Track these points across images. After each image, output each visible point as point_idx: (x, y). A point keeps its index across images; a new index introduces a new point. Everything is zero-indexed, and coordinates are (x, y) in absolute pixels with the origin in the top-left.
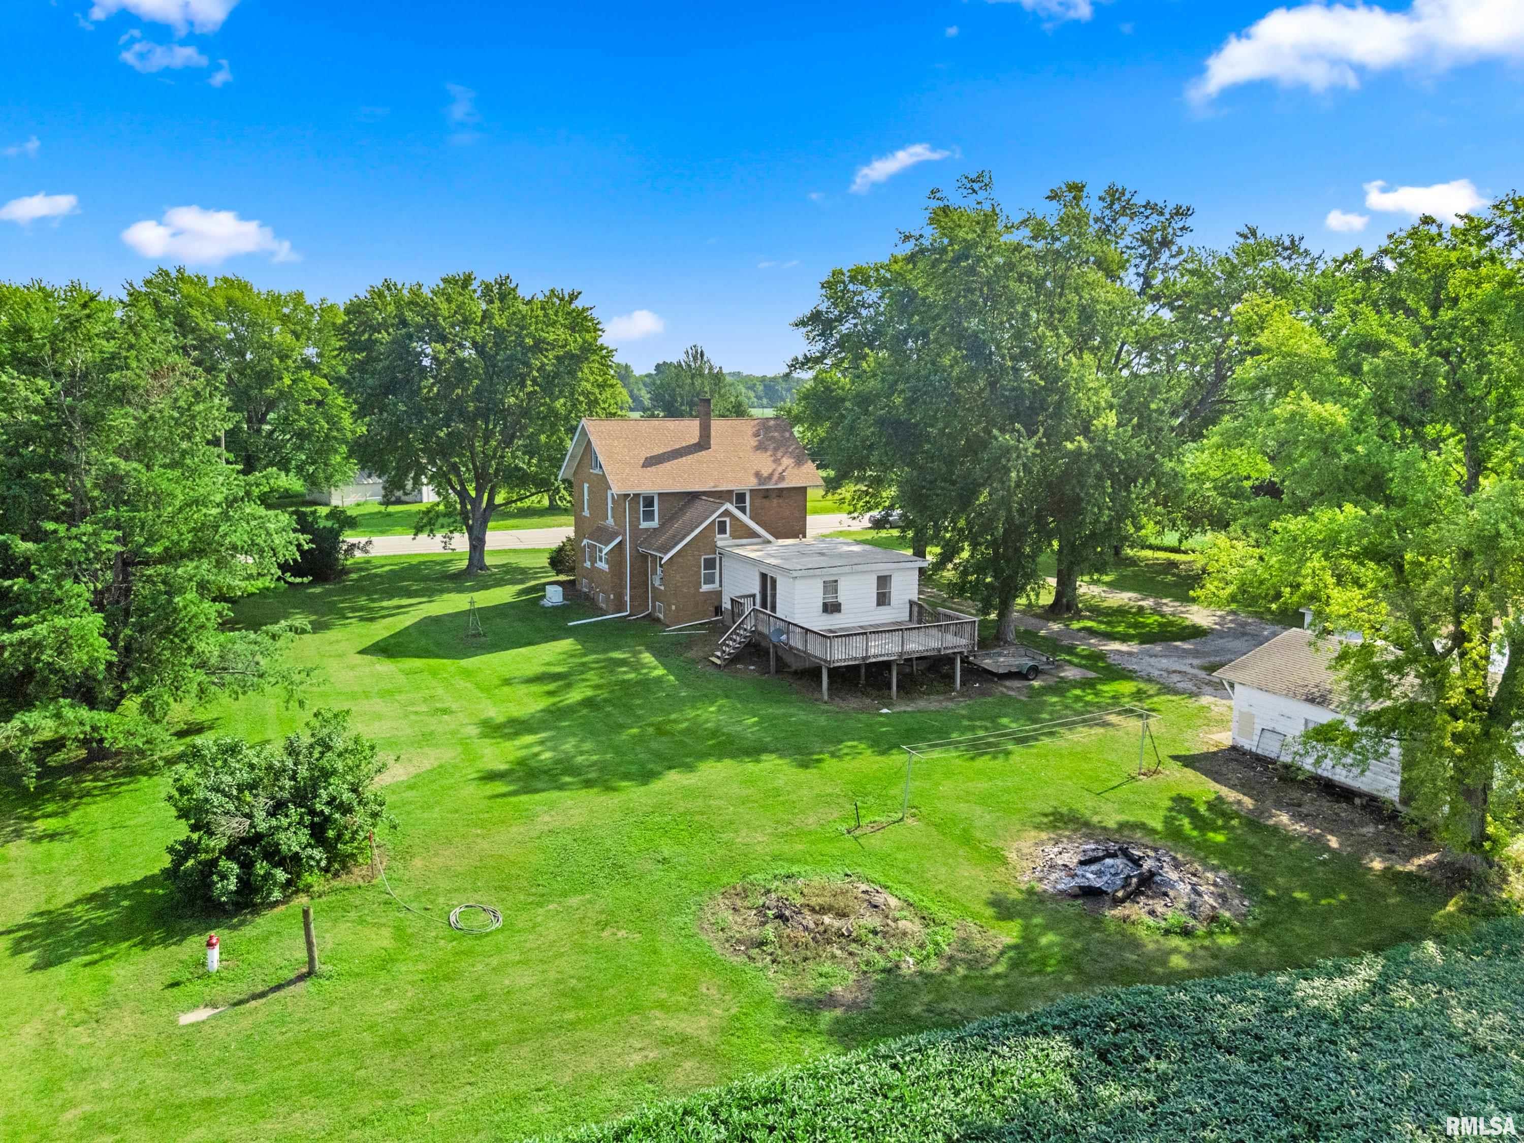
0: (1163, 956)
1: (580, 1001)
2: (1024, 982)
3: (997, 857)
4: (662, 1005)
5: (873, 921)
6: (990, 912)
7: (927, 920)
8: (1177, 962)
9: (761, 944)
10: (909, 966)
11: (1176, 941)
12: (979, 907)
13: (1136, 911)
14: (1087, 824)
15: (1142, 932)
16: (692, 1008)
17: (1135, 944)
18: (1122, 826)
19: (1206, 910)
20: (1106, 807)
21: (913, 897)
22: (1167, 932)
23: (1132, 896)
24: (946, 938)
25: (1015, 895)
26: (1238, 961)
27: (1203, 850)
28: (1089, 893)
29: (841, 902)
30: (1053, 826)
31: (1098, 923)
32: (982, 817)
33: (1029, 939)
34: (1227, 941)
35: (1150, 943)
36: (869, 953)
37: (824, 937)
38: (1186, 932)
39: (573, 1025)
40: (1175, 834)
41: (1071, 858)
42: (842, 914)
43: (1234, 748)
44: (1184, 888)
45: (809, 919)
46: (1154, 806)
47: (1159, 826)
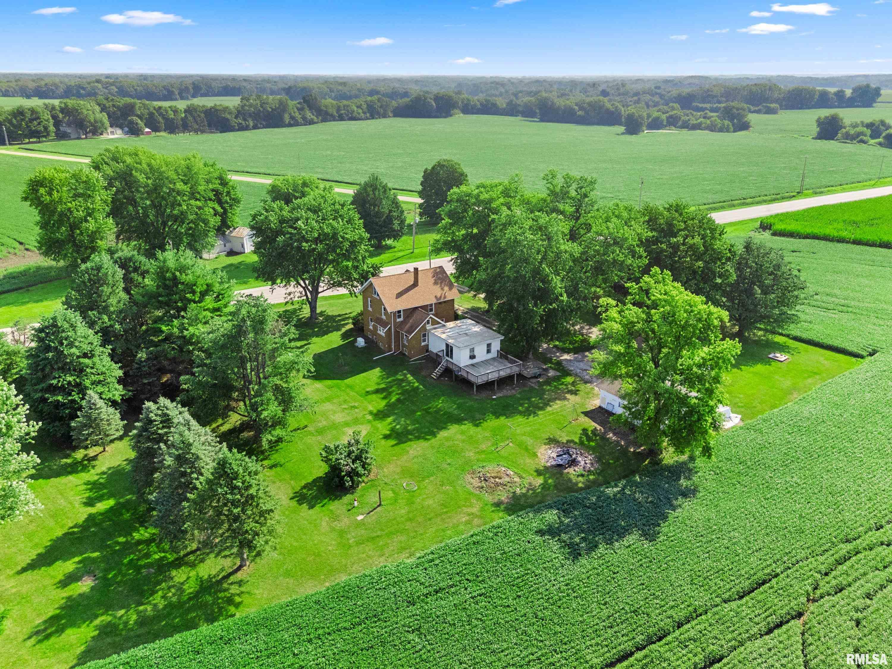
0: (576, 484)
1: (446, 507)
2: (546, 493)
3: (535, 455)
4: (464, 506)
5: (508, 479)
6: (535, 474)
7: (521, 477)
8: (580, 485)
9: (482, 487)
10: (518, 491)
11: (580, 479)
12: (532, 472)
13: (571, 470)
14: (558, 442)
15: (572, 476)
16: (471, 506)
17: (570, 480)
18: (568, 441)
19: (587, 469)
20: (563, 434)
21: (516, 471)
22: (578, 476)
23: (570, 467)
24: (526, 482)
25: (542, 468)
26: (594, 482)
27: (588, 448)
28: (559, 466)
29: (499, 475)
30: (549, 444)
31: (562, 474)
32: (529, 441)
33: (546, 481)
34: (591, 477)
35: (574, 479)
36: (507, 488)
37: (497, 485)
38: (582, 475)
39: (446, 512)
40: (581, 443)
41: (554, 455)
42: (500, 478)
43: (600, 407)
44: (582, 463)
45: (492, 480)
46: (576, 433)
47: (577, 440)
